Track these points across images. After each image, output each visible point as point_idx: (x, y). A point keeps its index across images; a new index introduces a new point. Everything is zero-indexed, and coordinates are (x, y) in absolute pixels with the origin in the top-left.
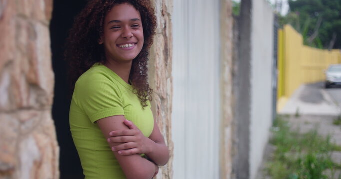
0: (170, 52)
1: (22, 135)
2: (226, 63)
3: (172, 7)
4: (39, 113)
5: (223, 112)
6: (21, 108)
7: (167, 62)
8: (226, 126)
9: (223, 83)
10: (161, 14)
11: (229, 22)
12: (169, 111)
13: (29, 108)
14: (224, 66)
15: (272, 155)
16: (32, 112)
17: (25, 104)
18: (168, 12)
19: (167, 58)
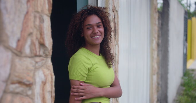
0: (117, 31)
1: (36, 69)
2: (154, 39)
3: (119, 7)
4: (45, 59)
5: (152, 67)
6: (36, 56)
7: (116, 36)
8: (154, 74)
9: (152, 50)
10: (112, 11)
11: (156, 16)
12: (117, 63)
13: (40, 56)
14: (153, 40)
15: (182, 92)
16: (41, 58)
17: (38, 54)
18: (116, 9)
19: (116, 34)
